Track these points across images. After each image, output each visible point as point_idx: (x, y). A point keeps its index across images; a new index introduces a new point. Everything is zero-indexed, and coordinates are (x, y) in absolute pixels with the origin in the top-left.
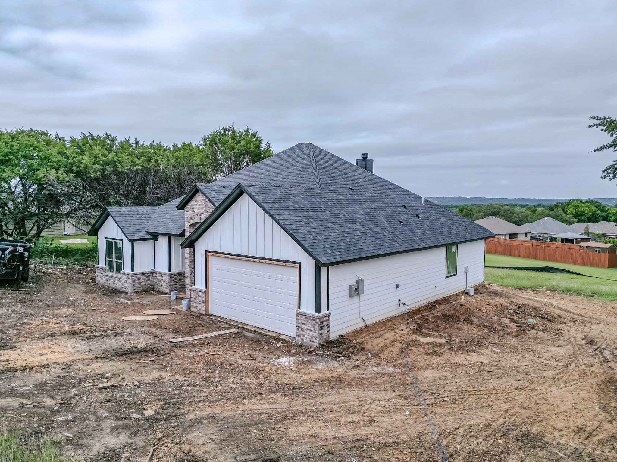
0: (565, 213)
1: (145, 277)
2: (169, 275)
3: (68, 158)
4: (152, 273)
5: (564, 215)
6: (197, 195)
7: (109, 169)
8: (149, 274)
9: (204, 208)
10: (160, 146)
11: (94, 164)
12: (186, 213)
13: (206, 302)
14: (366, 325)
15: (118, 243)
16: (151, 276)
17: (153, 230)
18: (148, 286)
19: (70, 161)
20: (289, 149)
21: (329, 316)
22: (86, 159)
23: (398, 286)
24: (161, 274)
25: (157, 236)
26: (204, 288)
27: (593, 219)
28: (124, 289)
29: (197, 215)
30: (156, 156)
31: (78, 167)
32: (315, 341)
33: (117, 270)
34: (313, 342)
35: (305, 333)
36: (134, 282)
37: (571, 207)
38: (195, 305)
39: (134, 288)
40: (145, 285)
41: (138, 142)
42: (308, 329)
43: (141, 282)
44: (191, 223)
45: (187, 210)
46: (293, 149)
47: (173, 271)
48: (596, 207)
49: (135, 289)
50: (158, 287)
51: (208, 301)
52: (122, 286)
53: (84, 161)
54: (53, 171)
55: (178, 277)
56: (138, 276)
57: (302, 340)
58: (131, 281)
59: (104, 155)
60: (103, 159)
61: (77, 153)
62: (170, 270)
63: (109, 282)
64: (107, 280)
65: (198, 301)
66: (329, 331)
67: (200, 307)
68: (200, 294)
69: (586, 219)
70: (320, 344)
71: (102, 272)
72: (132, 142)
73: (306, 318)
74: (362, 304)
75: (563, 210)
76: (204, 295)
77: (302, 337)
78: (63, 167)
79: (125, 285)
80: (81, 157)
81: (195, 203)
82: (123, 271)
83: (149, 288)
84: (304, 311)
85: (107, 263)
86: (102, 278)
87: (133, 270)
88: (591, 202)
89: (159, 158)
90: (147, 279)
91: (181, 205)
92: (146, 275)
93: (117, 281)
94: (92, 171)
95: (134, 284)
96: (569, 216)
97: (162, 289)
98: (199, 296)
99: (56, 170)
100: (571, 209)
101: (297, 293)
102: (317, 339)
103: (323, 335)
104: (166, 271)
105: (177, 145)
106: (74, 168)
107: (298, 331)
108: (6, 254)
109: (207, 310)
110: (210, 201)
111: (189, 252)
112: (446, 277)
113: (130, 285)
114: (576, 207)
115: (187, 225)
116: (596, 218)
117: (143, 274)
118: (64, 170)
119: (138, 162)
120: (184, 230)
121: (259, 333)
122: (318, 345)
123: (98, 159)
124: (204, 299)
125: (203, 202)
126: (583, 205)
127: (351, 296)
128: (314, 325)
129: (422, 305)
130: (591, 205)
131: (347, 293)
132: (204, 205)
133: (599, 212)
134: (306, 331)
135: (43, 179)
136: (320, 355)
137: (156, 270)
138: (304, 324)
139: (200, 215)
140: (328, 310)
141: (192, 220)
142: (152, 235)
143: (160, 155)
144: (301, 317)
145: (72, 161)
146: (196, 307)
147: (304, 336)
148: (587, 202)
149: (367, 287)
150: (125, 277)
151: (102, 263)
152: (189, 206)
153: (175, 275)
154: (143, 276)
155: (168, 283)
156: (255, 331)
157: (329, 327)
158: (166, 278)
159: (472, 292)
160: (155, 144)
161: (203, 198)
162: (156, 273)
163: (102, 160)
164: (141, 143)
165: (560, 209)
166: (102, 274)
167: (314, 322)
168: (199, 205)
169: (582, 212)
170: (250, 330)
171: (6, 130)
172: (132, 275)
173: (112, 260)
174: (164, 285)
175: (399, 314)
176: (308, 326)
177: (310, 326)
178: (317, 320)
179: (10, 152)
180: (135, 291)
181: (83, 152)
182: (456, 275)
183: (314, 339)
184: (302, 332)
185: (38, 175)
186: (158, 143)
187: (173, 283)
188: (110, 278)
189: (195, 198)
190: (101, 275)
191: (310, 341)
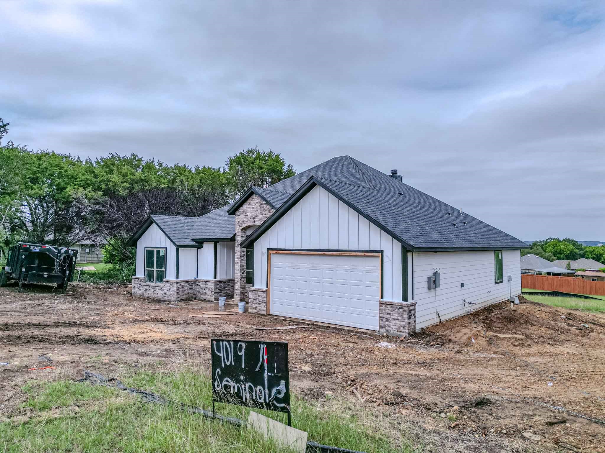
0: (545, 251)
1: (188, 286)
2: (215, 282)
3: (96, 177)
4: (194, 282)
5: (544, 253)
6: (251, 198)
7: (137, 187)
8: (192, 283)
9: (259, 211)
10: (184, 168)
11: (122, 183)
12: (237, 217)
13: (267, 302)
14: (441, 321)
15: (161, 251)
16: (194, 285)
17: (198, 237)
18: (191, 294)
19: (99, 180)
20: (326, 162)
21: (414, 305)
22: (115, 178)
23: (462, 285)
24: (206, 282)
25: (203, 243)
26: (265, 288)
27: (572, 257)
28: (167, 298)
29: (251, 218)
30: (182, 176)
31: (107, 185)
32: (403, 330)
33: (157, 279)
34: (402, 332)
35: (390, 324)
36: (178, 290)
37: (549, 246)
38: (254, 306)
39: (177, 296)
40: (188, 293)
41: (161, 164)
42: (394, 319)
43: (185, 291)
44: (242, 228)
45: (239, 214)
46: (331, 161)
47: (218, 278)
48: (573, 245)
49: (178, 298)
50: (202, 296)
51: (269, 300)
52: (164, 295)
53: (113, 180)
54: (81, 189)
55: (223, 285)
56: (183, 284)
57: (387, 331)
58: (175, 288)
59: (132, 174)
60: (132, 177)
61: (106, 172)
62: (215, 277)
63: (148, 292)
64: (146, 290)
65: (257, 301)
66: (415, 321)
67: (260, 308)
68: (260, 293)
69: (565, 257)
70: (409, 333)
71: (140, 283)
72: (156, 164)
73: (391, 307)
74: (438, 298)
75: (542, 248)
76: (265, 295)
77: (387, 328)
78: (91, 185)
79: (168, 293)
80: (109, 175)
81: (248, 207)
82: (165, 279)
83: (192, 297)
84: (389, 300)
85: (146, 273)
86: (140, 288)
87: (177, 278)
88: (568, 241)
89: (184, 178)
90: (190, 287)
91: (232, 210)
92: (189, 283)
93: (157, 290)
94: (120, 189)
95: (178, 291)
96: (548, 254)
97: (205, 297)
98: (259, 296)
99: (84, 188)
100: (550, 248)
101: (379, 283)
102: (406, 328)
103: (411, 325)
104: (211, 278)
105: (199, 168)
106: (103, 186)
107: (381, 322)
108: (62, 253)
109: (268, 311)
110: (268, 203)
111: (239, 257)
112: (496, 283)
113: (175, 293)
114: (554, 246)
115: (238, 229)
116: (574, 256)
117: (187, 282)
118: (92, 188)
119: (163, 181)
120: (235, 235)
121: (334, 328)
122: (407, 335)
123: (126, 178)
124: (265, 299)
125: (258, 205)
126: (561, 243)
127: (429, 288)
128: (402, 314)
129: (479, 308)
130: (568, 244)
131: (426, 285)
132: (259, 208)
133: (577, 250)
134: (392, 321)
135: (72, 197)
136: (414, 343)
137: (199, 278)
138: (389, 314)
139: (254, 218)
140: (413, 300)
141: (245, 224)
142: (196, 242)
143: (185, 176)
144: (385, 307)
145: (101, 179)
146: (255, 308)
147: (389, 327)
148: (564, 240)
149: (442, 281)
150: (168, 284)
151: (140, 273)
152: (241, 210)
153: (220, 282)
154: (187, 284)
155: (213, 290)
156: (329, 327)
157: (415, 317)
158: (212, 286)
159: (517, 301)
160: (180, 165)
161: (257, 201)
162: (199, 282)
163: (130, 179)
164: (164, 165)
165: (539, 247)
166: (140, 284)
167: (401, 310)
168: (253, 208)
169: (560, 250)
170: (322, 326)
171: (33, 150)
172: (177, 283)
173: (152, 269)
174: (209, 292)
175: (463, 315)
176: (395, 315)
177: (396, 315)
178: (406, 309)
179: (38, 171)
180: (179, 299)
181: (111, 172)
182: (502, 282)
183: (402, 329)
184: (387, 323)
185: (66, 193)
186: (183, 165)
187: (218, 291)
188: (150, 288)
189: (249, 201)
190: (139, 286)
191: (397, 331)
